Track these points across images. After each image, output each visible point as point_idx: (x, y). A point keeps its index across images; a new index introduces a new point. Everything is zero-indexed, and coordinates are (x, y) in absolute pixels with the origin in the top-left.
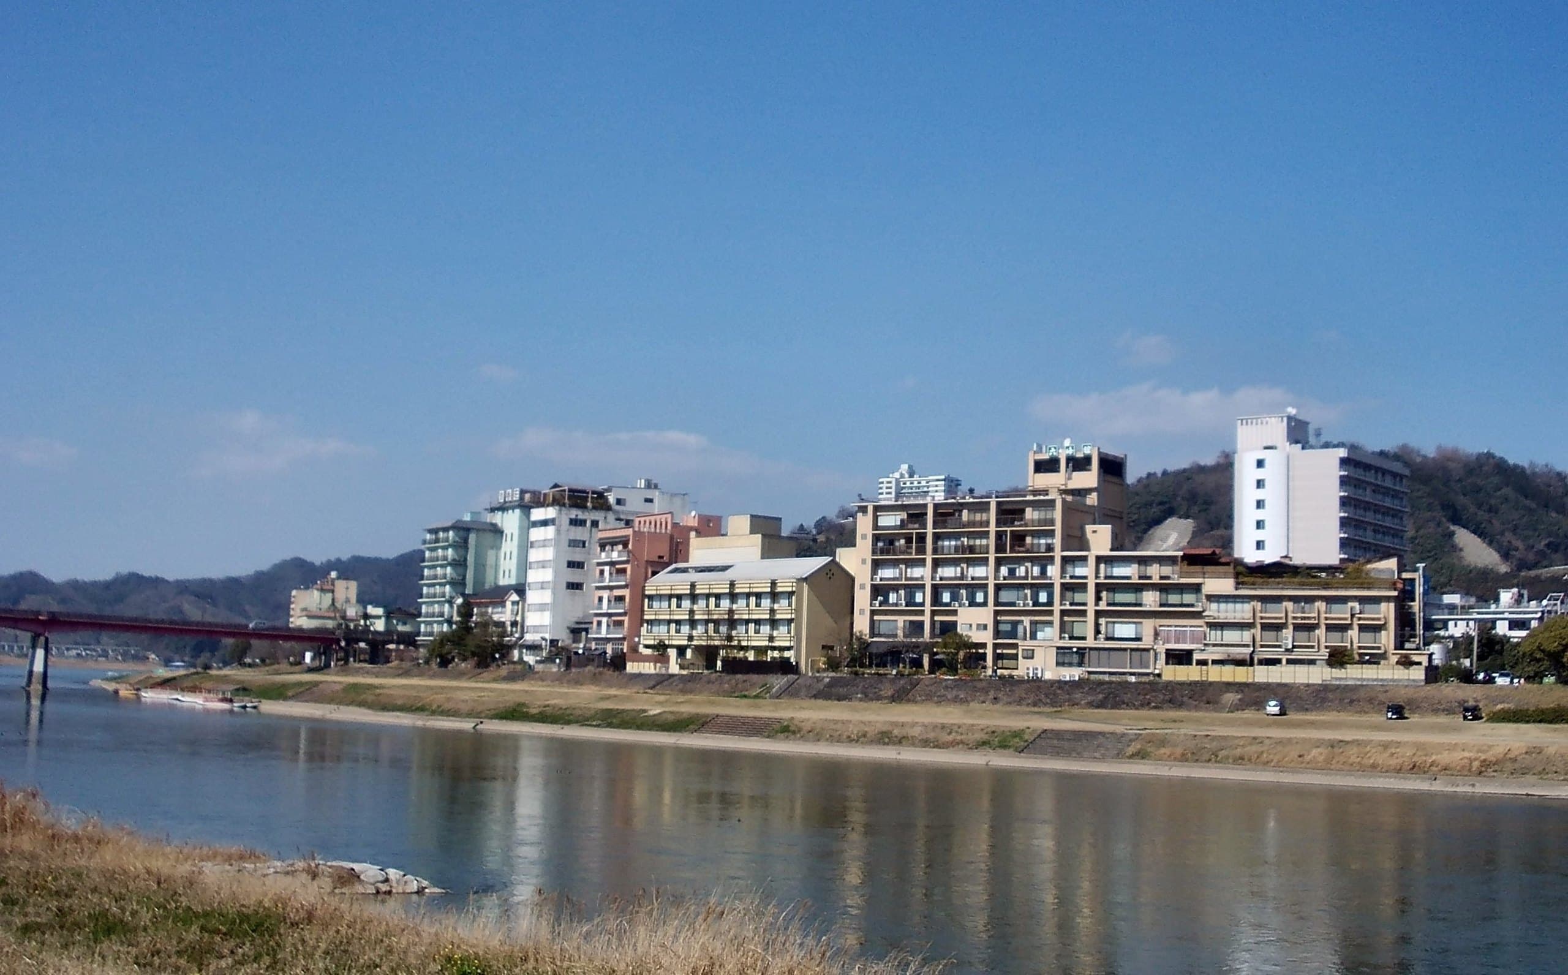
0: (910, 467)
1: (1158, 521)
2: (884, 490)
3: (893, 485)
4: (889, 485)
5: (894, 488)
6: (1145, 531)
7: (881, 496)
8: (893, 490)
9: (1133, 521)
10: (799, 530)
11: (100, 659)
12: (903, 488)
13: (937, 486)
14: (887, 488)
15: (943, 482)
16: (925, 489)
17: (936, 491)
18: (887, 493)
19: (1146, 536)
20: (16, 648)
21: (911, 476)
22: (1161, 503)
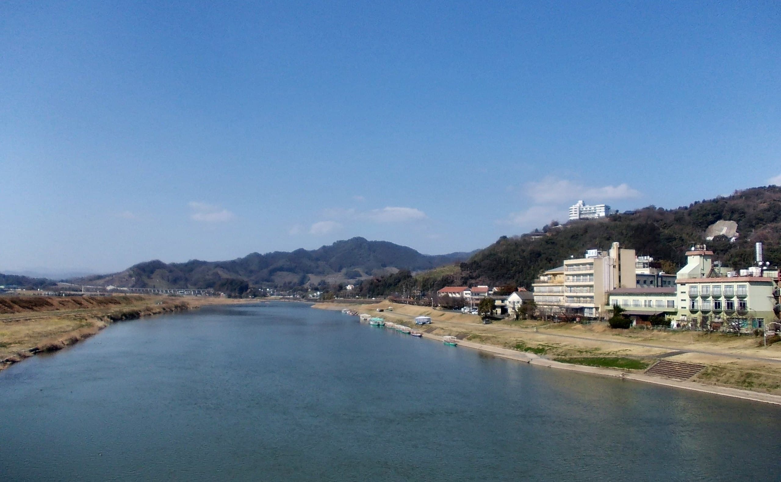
0: (583, 202)
1: (713, 222)
2: (574, 212)
3: (578, 210)
4: (576, 210)
5: (578, 211)
6: (707, 227)
7: (571, 215)
8: (578, 212)
9: (700, 223)
10: (536, 231)
11: (198, 295)
12: (582, 211)
13: (600, 209)
14: (575, 211)
15: (604, 208)
16: (594, 211)
17: (600, 212)
18: (575, 214)
19: (707, 230)
20: (152, 291)
21: (584, 206)
22: (714, 214)
